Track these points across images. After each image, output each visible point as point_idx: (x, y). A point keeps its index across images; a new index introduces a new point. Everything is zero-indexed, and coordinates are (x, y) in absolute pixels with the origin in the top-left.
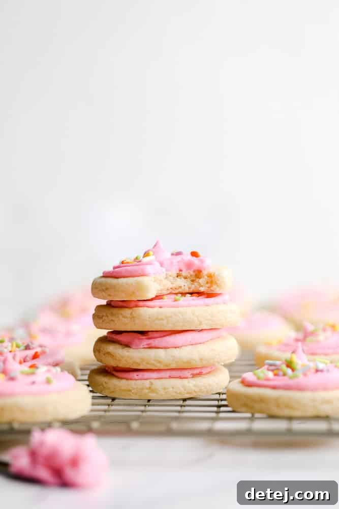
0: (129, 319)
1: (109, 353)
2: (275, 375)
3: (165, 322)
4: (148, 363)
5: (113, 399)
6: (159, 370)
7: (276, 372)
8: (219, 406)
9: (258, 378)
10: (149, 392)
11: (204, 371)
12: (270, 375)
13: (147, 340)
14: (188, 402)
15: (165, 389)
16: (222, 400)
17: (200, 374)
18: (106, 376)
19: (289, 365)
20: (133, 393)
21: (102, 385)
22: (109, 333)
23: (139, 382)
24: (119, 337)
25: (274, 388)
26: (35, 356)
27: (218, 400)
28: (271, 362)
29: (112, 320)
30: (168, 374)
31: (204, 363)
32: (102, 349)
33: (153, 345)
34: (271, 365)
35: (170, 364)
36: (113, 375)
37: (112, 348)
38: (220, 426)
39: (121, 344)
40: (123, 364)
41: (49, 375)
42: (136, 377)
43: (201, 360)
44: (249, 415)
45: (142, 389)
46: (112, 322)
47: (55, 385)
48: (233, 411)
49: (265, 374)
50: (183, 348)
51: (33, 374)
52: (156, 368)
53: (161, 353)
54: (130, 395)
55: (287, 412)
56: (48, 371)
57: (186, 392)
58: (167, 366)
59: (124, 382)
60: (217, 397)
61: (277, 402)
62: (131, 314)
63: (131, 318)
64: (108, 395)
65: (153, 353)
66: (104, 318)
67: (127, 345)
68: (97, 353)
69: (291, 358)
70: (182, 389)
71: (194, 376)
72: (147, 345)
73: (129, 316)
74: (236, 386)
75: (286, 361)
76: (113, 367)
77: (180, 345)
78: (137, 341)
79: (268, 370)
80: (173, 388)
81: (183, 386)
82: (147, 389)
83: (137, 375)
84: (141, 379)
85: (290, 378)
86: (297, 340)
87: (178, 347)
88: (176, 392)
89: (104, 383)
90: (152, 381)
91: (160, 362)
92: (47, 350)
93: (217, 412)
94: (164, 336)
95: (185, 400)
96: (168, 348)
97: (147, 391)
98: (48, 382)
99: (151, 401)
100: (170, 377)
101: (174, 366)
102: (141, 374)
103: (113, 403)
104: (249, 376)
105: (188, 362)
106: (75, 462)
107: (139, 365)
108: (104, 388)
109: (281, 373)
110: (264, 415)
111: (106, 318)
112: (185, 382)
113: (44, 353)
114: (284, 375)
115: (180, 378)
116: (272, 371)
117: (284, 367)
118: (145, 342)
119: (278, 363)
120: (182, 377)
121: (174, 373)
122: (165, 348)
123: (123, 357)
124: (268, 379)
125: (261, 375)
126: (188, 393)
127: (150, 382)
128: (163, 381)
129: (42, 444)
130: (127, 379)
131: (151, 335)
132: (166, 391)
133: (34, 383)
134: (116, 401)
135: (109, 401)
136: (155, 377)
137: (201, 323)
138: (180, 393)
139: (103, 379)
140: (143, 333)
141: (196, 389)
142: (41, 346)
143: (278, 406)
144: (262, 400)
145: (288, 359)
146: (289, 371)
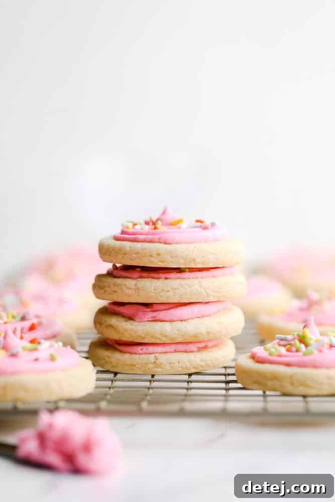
0: (133, 291)
1: (111, 326)
2: (288, 350)
3: (171, 294)
4: (152, 337)
5: (116, 374)
6: (164, 344)
7: (288, 346)
8: (227, 382)
9: (270, 354)
10: (154, 367)
11: (210, 344)
12: (283, 350)
13: (151, 313)
14: (194, 377)
15: (170, 363)
16: (229, 375)
17: (206, 348)
18: (107, 350)
19: (302, 340)
20: (137, 367)
21: (104, 359)
22: (110, 304)
23: (142, 356)
24: (122, 309)
25: (288, 365)
26: (32, 328)
27: (225, 375)
28: (282, 336)
29: (115, 291)
30: (173, 348)
31: (211, 336)
32: (103, 322)
33: (158, 317)
34: (282, 340)
35: (176, 338)
36: (115, 349)
37: (114, 321)
38: (234, 405)
39: (124, 316)
40: (126, 338)
41: (52, 351)
42: (140, 351)
43: (208, 333)
44: (260, 392)
45: (146, 364)
46: (115, 294)
47: (59, 362)
48: (244, 388)
49: (276, 349)
50: (189, 320)
51: (36, 350)
52: (162, 342)
53: (167, 327)
54: (133, 369)
55: (302, 390)
56: (51, 346)
57: (192, 367)
58: (172, 339)
59: (127, 356)
60: (223, 371)
61: (292, 380)
62: (136, 285)
63: (135, 290)
64: (111, 370)
65: (158, 326)
66: (106, 289)
67: (131, 318)
68: (98, 326)
69: (303, 333)
70: (188, 364)
71: (200, 349)
72: (152, 317)
73: (133, 287)
74: (245, 362)
75: (298, 335)
76: (116, 340)
77: (186, 318)
78: (140, 313)
79: (279, 345)
80: (179, 363)
81: (190, 361)
82: (151, 363)
83: (141, 350)
84: (145, 354)
85: (304, 354)
86: (301, 310)
87: (184, 320)
88: (181, 367)
89: (106, 358)
90: (157, 355)
91: (165, 336)
92: (44, 321)
93: (227, 389)
94: (169, 309)
95: (190, 375)
96: (174, 321)
97: (152, 366)
98: (52, 359)
99: (155, 376)
100: (176, 351)
101: (180, 340)
102: (145, 348)
103: (115, 378)
104: (260, 351)
105: (195, 336)
106: (87, 448)
107: (144, 338)
108: (106, 362)
109: (294, 349)
110: (278, 393)
111: (108, 289)
112: (191, 356)
113: (40, 324)
114: (297, 351)
115: (186, 352)
116: (284, 346)
117: (297, 342)
118: (151, 315)
119: (289, 337)
120: (188, 351)
121: (180, 347)
122: (171, 321)
123: (126, 330)
124: (280, 356)
125: (273, 350)
126: (194, 368)
127: (155, 357)
128: (169, 356)
129: (50, 426)
130: (131, 353)
131: (155, 307)
132: (172, 365)
133: (36, 360)
134: (119, 376)
135: (111, 376)
136: (160, 352)
137: (208, 295)
138: (187, 368)
139: (105, 353)
140: (147, 305)
141: (203, 363)
142: (37, 316)
143: (292, 384)
144: (275, 377)
145: (300, 333)
146: (302, 346)
